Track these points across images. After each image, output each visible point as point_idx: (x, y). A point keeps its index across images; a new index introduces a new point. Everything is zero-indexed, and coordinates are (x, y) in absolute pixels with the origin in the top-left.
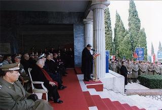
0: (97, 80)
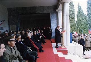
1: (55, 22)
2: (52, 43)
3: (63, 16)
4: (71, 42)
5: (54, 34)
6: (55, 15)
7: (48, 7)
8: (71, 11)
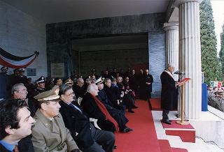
0: (184, 123)
1: (161, 55)
2: (151, 109)
3: (181, 39)
4: (204, 109)
5: (157, 87)
6: (161, 36)
7: (143, 18)
8: (203, 26)
